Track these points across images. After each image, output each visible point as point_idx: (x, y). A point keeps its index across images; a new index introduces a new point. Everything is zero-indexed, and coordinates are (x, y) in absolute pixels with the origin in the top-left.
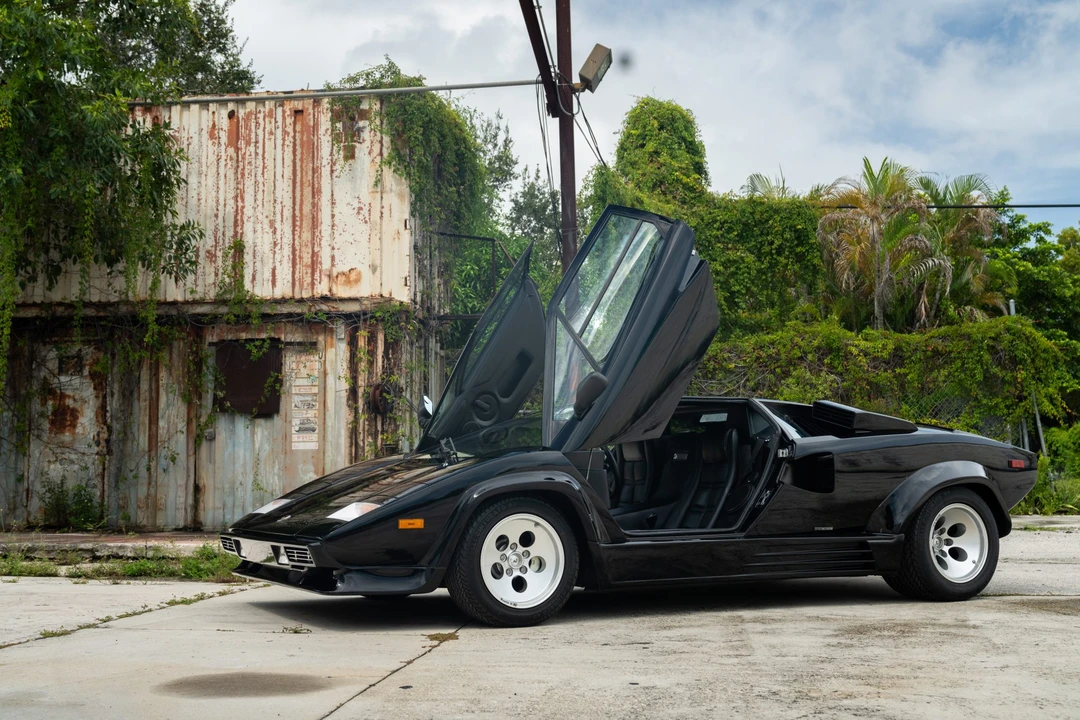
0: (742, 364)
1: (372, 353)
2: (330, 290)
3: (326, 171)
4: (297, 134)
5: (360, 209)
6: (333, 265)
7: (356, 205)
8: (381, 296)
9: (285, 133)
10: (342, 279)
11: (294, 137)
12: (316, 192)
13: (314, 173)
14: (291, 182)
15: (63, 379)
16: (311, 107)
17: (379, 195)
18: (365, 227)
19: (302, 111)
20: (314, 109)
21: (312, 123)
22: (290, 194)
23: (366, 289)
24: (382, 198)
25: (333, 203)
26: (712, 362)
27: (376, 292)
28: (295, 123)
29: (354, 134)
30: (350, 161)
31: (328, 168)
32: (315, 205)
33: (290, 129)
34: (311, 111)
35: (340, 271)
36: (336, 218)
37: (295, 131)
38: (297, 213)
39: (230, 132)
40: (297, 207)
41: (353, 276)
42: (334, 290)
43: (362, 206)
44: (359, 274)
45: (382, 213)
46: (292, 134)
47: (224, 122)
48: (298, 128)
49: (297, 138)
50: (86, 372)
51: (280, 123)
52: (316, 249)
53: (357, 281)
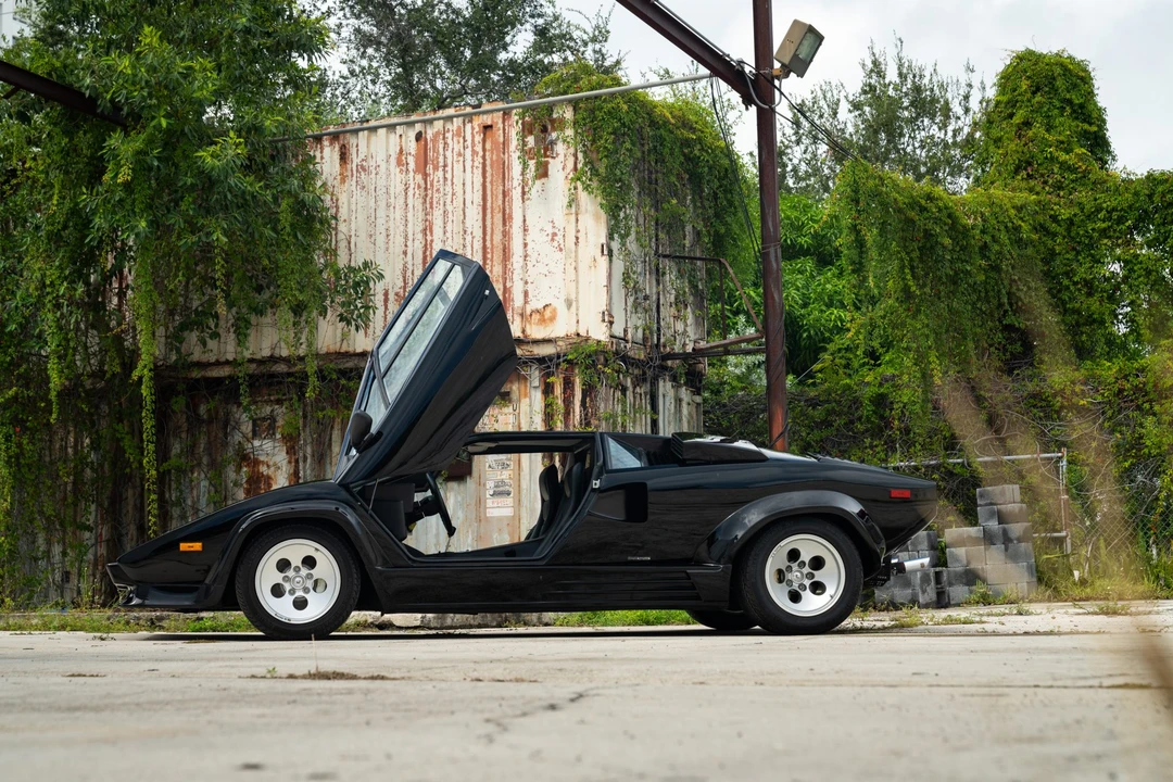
0: (1100, 399)
1: (568, 402)
2: (523, 331)
3: (516, 194)
4: (487, 153)
5: (554, 234)
6: (526, 302)
7: (550, 231)
8: (578, 335)
9: (474, 153)
10: (536, 317)
11: (484, 157)
12: (506, 219)
13: (504, 196)
14: (480, 208)
15: (257, 443)
16: (500, 121)
17: (573, 218)
18: (559, 255)
19: (491, 126)
20: (504, 122)
21: (501, 140)
22: (480, 223)
23: (561, 328)
24: (577, 220)
25: (525, 230)
26: (1059, 399)
27: (572, 331)
28: (484, 141)
29: (547, 148)
30: (543, 180)
31: (519, 190)
32: (506, 234)
33: (479, 148)
34: (501, 126)
35: (534, 308)
36: (529, 247)
37: (484, 150)
38: (488, 244)
39: (417, 157)
40: (488, 238)
41: (548, 314)
42: (528, 332)
43: (556, 231)
44: (555, 310)
45: (577, 238)
46: (481, 153)
47: (412, 146)
48: (488, 146)
49: (487, 157)
50: (278, 436)
51: (469, 143)
52: (508, 285)
53: (552, 319)
